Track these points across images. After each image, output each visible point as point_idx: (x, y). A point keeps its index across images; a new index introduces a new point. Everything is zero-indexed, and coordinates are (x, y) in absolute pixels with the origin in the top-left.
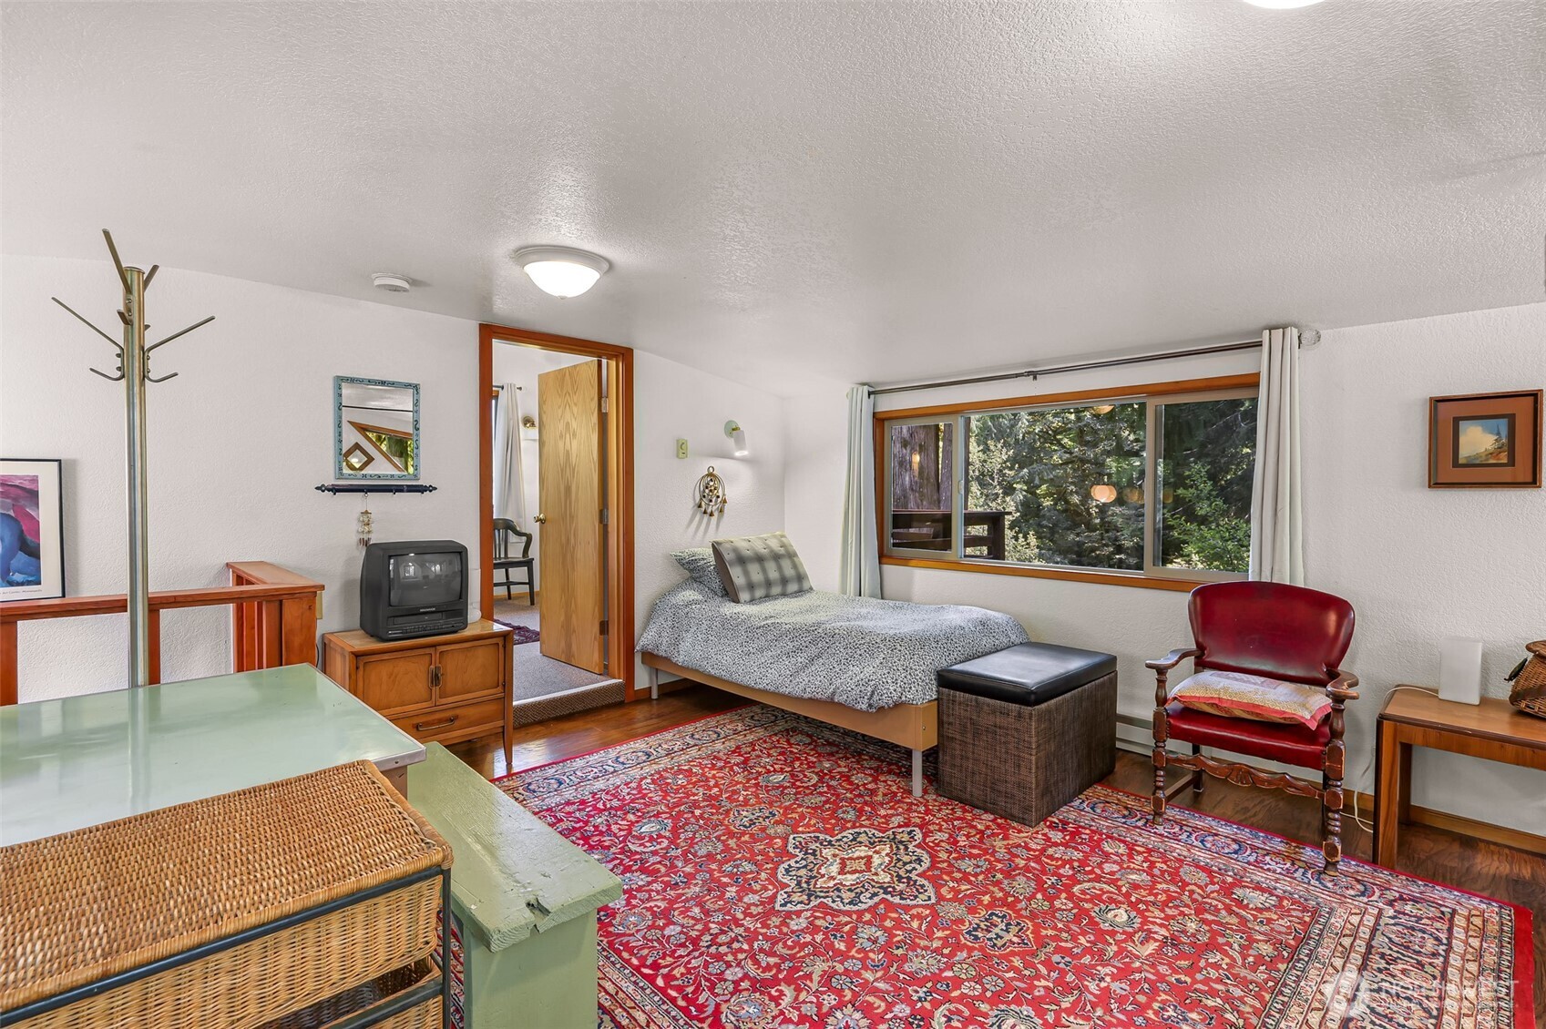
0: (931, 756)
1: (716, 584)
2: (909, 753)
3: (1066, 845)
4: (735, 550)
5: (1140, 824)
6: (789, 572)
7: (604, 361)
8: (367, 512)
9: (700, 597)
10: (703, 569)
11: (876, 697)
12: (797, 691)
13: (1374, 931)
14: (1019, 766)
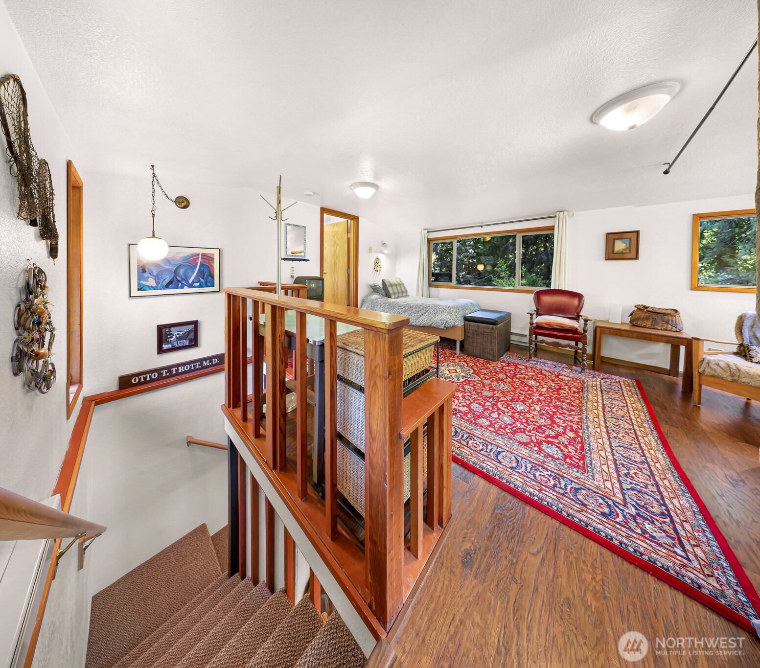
0: (462, 343)
1: (383, 293)
2: (455, 341)
3: (507, 366)
4: (389, 282)
5: (525, 361)
6: (403, 289)
7: (349, 221)
8: (293, 267)
9: (379, 297)
10: (379, 288)
11: (447, 324)
12: (418, 324)
13: (601, 385)
14: (492, 344)
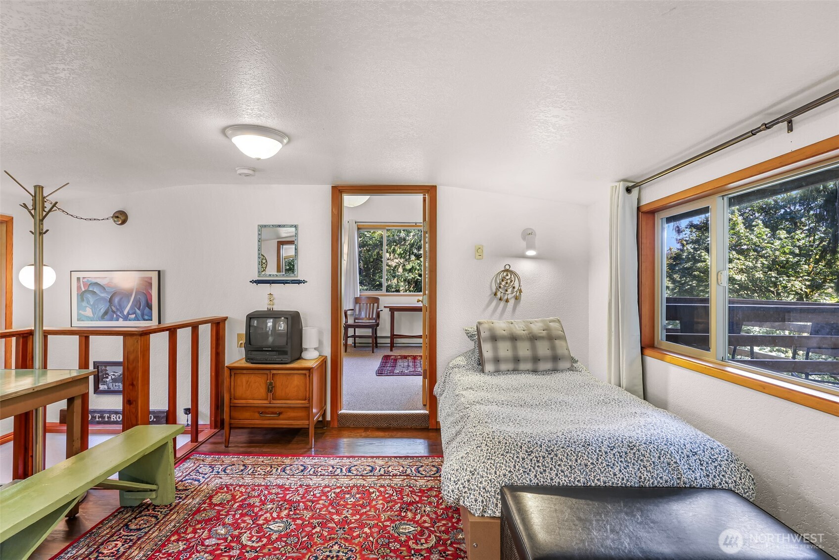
4: (491, 330)
8: (270, 294)
